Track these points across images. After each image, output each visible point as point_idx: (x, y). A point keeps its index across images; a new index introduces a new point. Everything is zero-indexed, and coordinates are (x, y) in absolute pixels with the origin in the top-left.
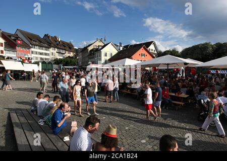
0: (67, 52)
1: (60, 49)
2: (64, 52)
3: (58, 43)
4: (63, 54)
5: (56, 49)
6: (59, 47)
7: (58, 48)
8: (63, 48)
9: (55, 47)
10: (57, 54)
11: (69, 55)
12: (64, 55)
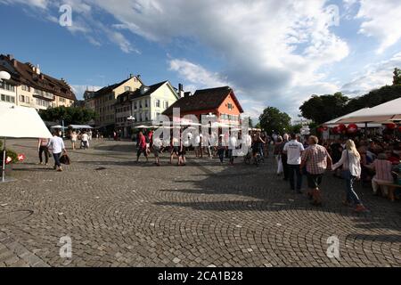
0: (57, 98)
1: (42, 89)
2: (50, 96)
3: (34, 76)
4: (50, 100)
5: (32, 89)
6: (40, 84)
7: (36, 88)
8: (50, 88)
9: (29, 84)
10: (35, 99)
11: (61, 104)
12: (51, 103)
